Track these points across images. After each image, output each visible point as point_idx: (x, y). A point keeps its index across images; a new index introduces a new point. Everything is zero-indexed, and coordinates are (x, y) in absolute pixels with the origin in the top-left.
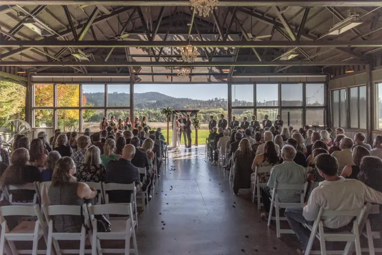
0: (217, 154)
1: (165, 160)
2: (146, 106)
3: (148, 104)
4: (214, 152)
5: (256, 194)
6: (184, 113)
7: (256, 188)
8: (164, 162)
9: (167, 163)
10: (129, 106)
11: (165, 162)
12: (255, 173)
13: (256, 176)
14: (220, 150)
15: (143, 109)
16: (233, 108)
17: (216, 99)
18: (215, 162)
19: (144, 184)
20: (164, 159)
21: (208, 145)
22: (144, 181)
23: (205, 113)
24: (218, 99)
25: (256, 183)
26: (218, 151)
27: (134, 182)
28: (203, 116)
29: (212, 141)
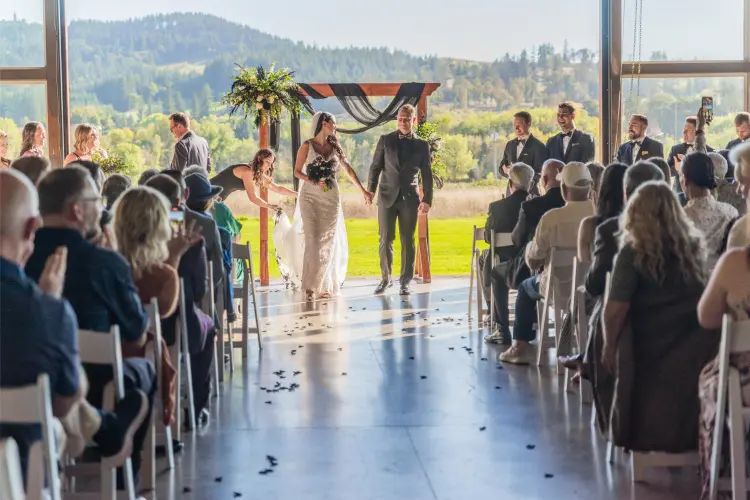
0: (529, 308)
1: (243, 345)
2: (145, 93)
3: (160, 80)
4: (513, 297)
5: (724, 471)
6: (354, 102)
7: (725, 432)
8: (237, 353)
9: (253, 362)
10: (39, 62)
11: (245, 356)
12: (721, 360)
13: (727, 374)
14: (545, 279)
15: (133, 114)
16: (629, 70)
17: (544, 50)
18: (519, 353)
19: (106, 419)
20: (238, 337)
21: (484, 263)
22: (108, 404)
23: (481, 133)
24: (558, 50)
25: (726, 411)
26: (536, 286)
27: (44, 381)
28: (471, 148)
29: (506, 240)
